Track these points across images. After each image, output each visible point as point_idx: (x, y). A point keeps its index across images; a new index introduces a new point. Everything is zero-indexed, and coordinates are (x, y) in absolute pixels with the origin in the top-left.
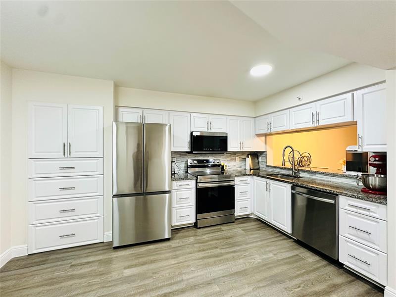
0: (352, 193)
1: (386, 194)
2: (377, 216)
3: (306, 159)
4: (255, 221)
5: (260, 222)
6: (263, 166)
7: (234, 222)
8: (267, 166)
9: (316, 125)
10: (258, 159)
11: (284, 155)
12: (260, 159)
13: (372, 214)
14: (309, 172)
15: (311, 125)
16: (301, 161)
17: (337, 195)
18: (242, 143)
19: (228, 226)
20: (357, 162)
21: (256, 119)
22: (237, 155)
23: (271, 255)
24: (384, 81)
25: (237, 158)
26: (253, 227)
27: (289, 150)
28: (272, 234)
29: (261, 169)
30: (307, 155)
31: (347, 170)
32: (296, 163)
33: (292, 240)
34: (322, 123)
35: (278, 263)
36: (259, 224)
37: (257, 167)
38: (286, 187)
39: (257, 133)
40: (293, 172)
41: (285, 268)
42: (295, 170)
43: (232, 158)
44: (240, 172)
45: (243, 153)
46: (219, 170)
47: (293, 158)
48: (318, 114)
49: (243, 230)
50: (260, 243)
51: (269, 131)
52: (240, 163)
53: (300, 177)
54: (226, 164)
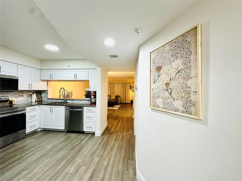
0: (88, 106)
1: (96, 104)
2: (94, 111)
3: (70, 94)
4: (42, 132)
5: (45, 131)
6: (45, 99)
7: (25, 137)
8: (48, 99)
9: (76, 79)
10: (41, 95)
11: (60, 92)
12: (43, 95)
13: (93, 111)
14: (72, 100)
15: (73, 79)
16: (68, 95)
17: (83, 107)
18: (30, 84)
19: (20, 141)
20: (88, 95)
21: (42, 70)
22: (24, 92)
23: (56, 142)
24: (96, 69)
25: (25, 95)
26: (41, 135)
27: (62, 89)
28: (54, 134)
29: (43, 101)
30: (71, 92)
31: (86, 98)
32: (66, 96)
33: (65, 132)
34: (78, 79)
35: (60, 143)
36: (44, 132)
37: (41, 100)
38: (62, 108)
39: (41, 79)
40: (64, 100)
41: (64, 143)
42: (65, 99)
43: (20, 94)
44: (28, 104)
45: (29, 91)
46: (7, 104)
47: (64, 94)
48: (76, 75)
49: (34, 139)
50: (48, 140)
51: (51, 79)
52: (27, 98)
53: (68, 103)
54: (14, 99)
